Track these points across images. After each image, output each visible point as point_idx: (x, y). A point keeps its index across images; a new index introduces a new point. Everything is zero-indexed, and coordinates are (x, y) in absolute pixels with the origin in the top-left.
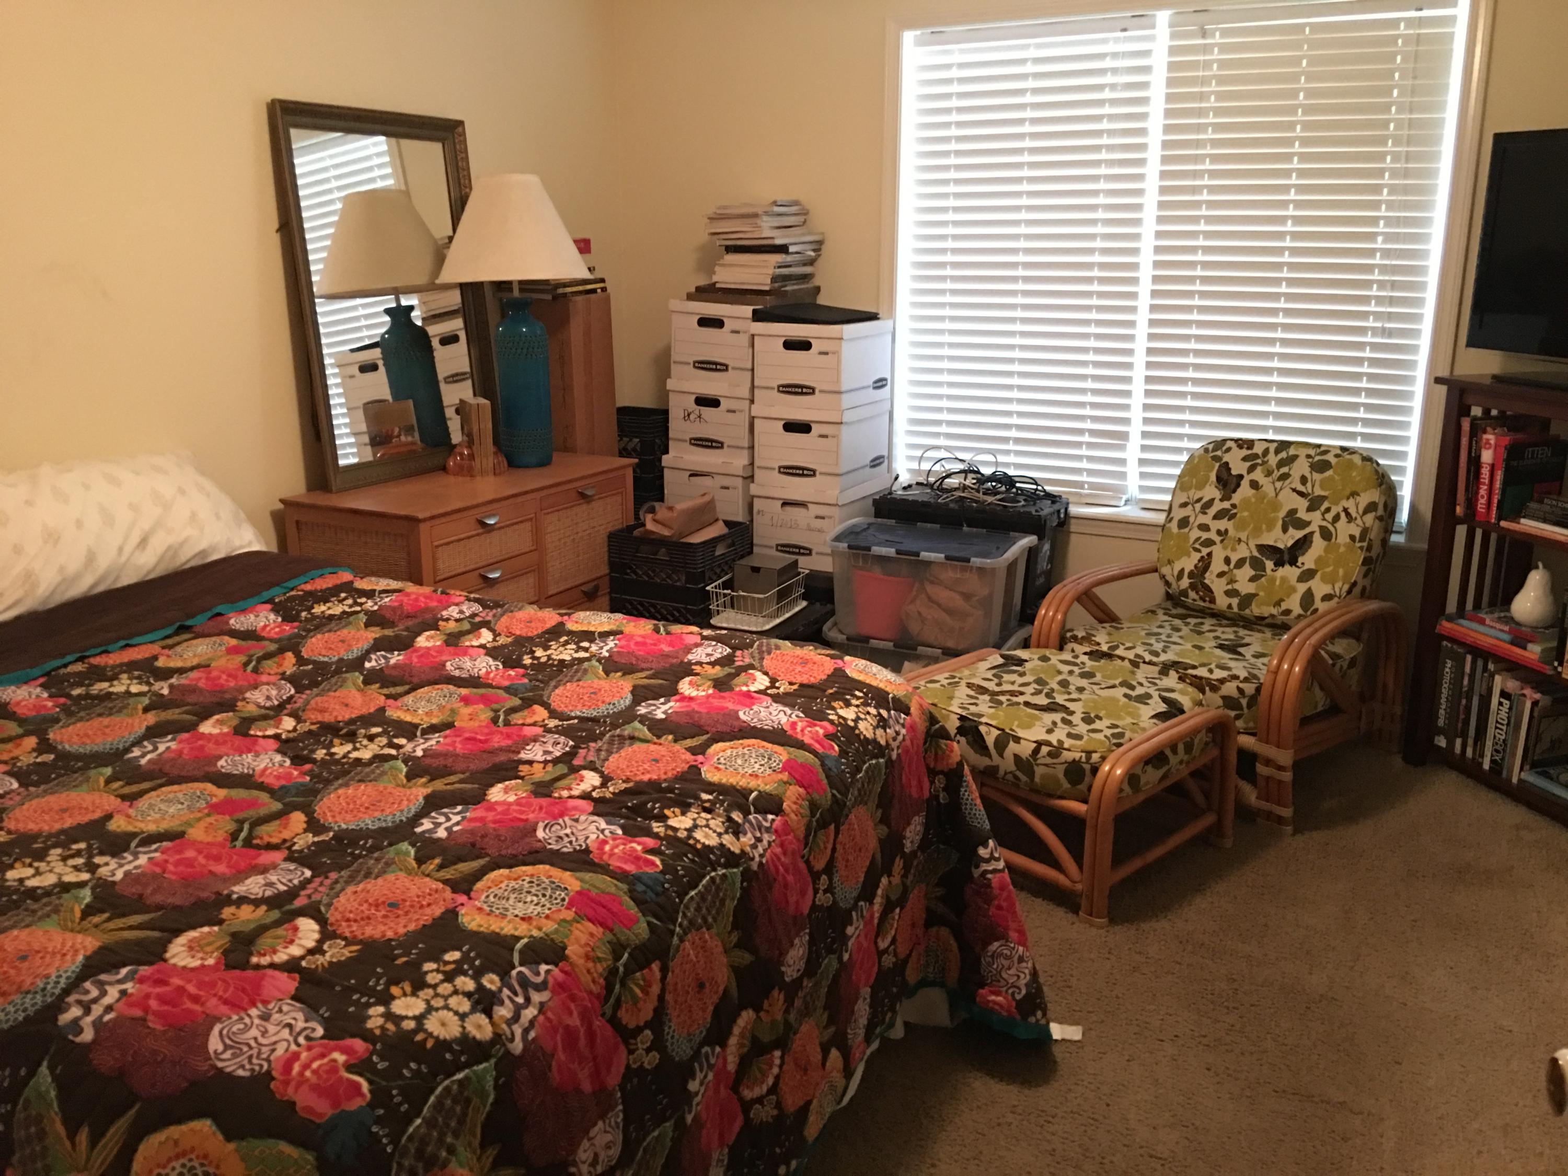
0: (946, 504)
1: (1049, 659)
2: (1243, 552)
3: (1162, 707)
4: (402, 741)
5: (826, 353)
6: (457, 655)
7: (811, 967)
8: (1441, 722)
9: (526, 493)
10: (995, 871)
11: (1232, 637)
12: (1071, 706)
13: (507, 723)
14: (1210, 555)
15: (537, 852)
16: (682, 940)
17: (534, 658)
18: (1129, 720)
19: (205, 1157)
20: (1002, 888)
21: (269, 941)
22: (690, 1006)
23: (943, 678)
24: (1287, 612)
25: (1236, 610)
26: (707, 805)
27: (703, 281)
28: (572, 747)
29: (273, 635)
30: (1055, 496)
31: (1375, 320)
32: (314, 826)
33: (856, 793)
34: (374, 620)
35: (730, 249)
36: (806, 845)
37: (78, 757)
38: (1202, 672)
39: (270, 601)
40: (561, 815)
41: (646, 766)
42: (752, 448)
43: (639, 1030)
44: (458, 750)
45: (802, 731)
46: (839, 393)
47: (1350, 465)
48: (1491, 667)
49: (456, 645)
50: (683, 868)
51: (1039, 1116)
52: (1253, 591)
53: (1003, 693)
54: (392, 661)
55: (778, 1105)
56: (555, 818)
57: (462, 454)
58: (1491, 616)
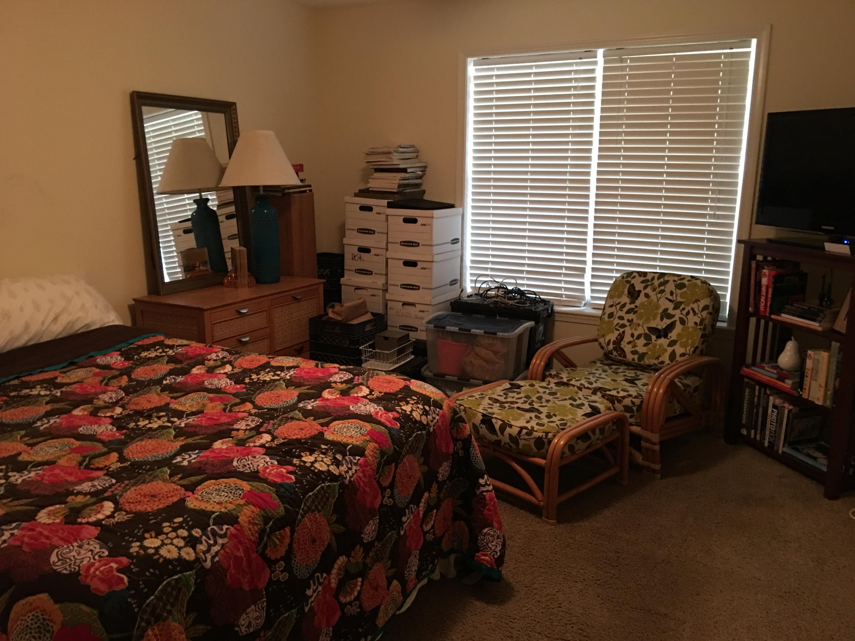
0: (488, 305)
1: (534, 386)
2: (640, 331)
3: (589, 410)
4: (175, 419)
5: (425, 225)
6: (211, 377)
7: (380, 535)
8: (744, 421)
9: (263, 297)
10: (487, 491)
11: (633, 375)
12: (541, 409)
13: (230, 411)
14: (624, 332)
15: (231, 472)
16: (303, 517)
17: (251, 379)
18: (570, 417)
19: (44, 610)
20: (491, 499)
21: (88, 511)
22: (307, 551)
23: (477, 395)
24: (662, 362)
25: (636, 361)
26: (324, 451)
27: (363, 187)
28: (261, 422)
29: (118, 367)
30: (546, 301)
31: (711, 210)
32: (122, 459)
33: (408, 448)
34: (172, 360)
35: (377, 170)
36: (377, 473)
37: (9, 425)
38: (614, 393)
39: (119, 350)
40: (248, 455)
41: (296, 432)
42: (387, 274)
43: (277, 561)
44: (203, 424)
45: (381, 416)
46: (432, 246)
47: (696, 285)
48: (768, 392)
49: (212, 373)
50: (306, 481)
51: (507, 619)
52: (645, 351)
53: (507, 402)
54: (178, 381)
55: (360, 606)
56: (244, 456)
57: (231, 276)
58: (768, 365)
